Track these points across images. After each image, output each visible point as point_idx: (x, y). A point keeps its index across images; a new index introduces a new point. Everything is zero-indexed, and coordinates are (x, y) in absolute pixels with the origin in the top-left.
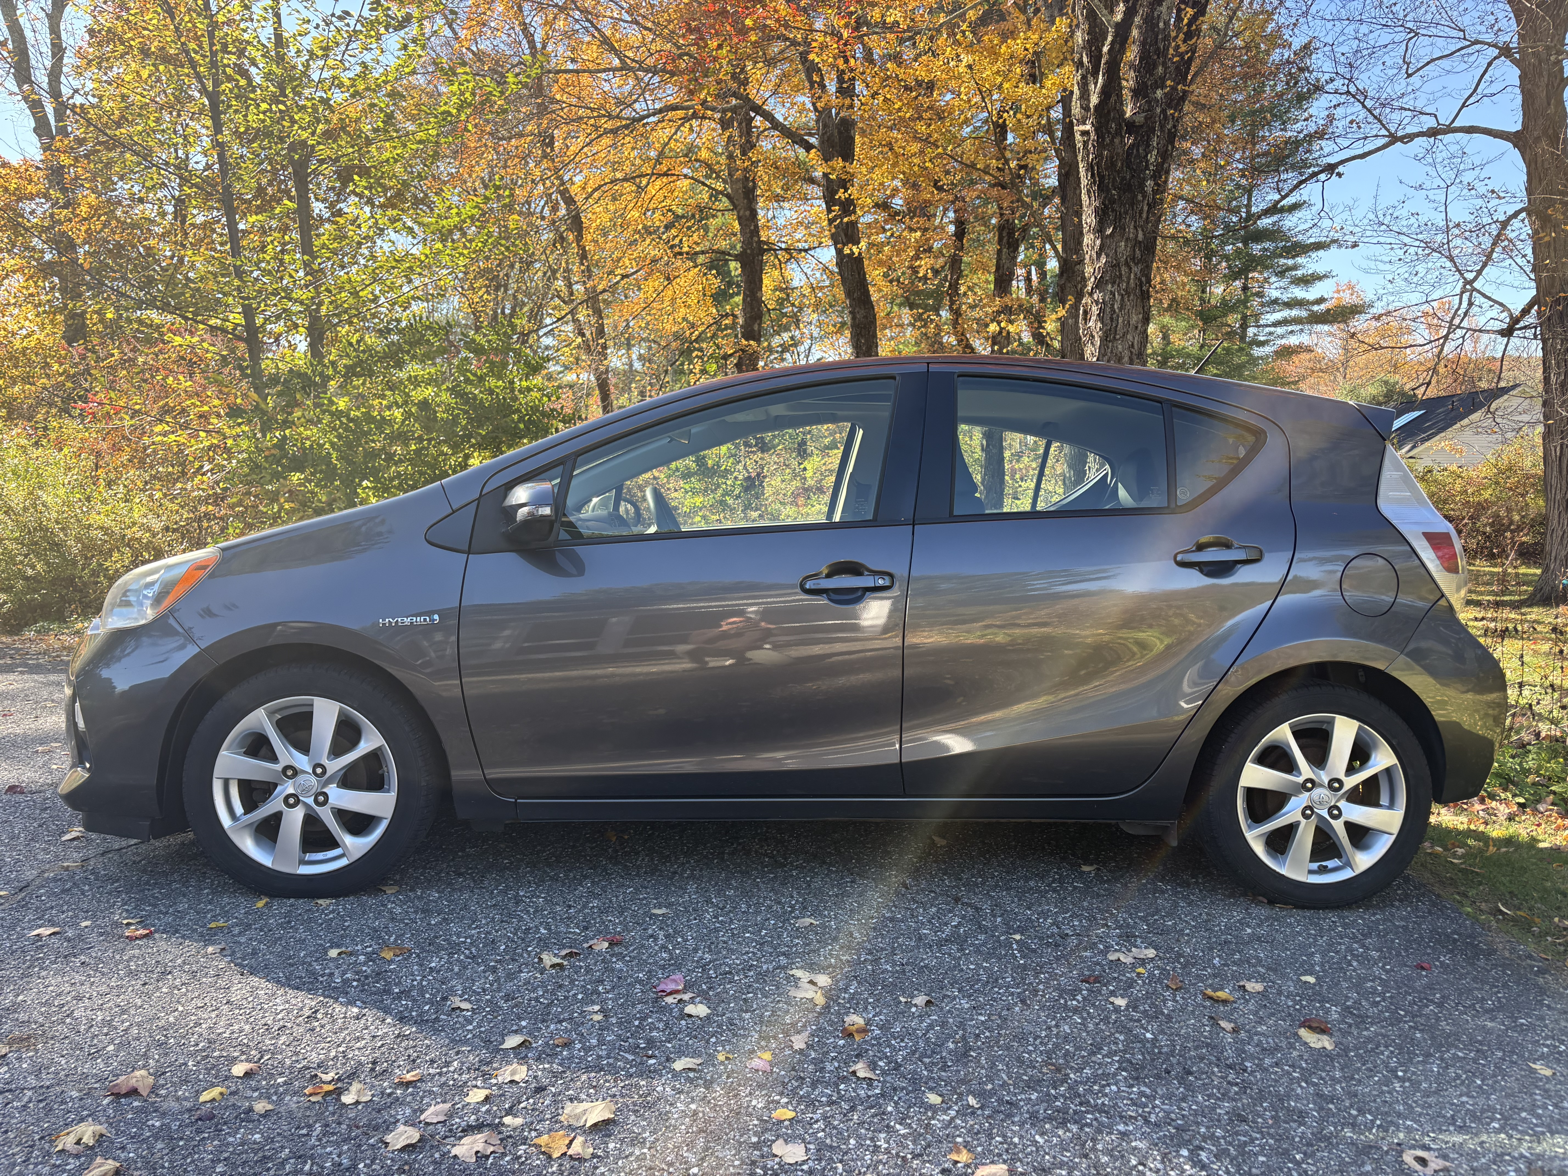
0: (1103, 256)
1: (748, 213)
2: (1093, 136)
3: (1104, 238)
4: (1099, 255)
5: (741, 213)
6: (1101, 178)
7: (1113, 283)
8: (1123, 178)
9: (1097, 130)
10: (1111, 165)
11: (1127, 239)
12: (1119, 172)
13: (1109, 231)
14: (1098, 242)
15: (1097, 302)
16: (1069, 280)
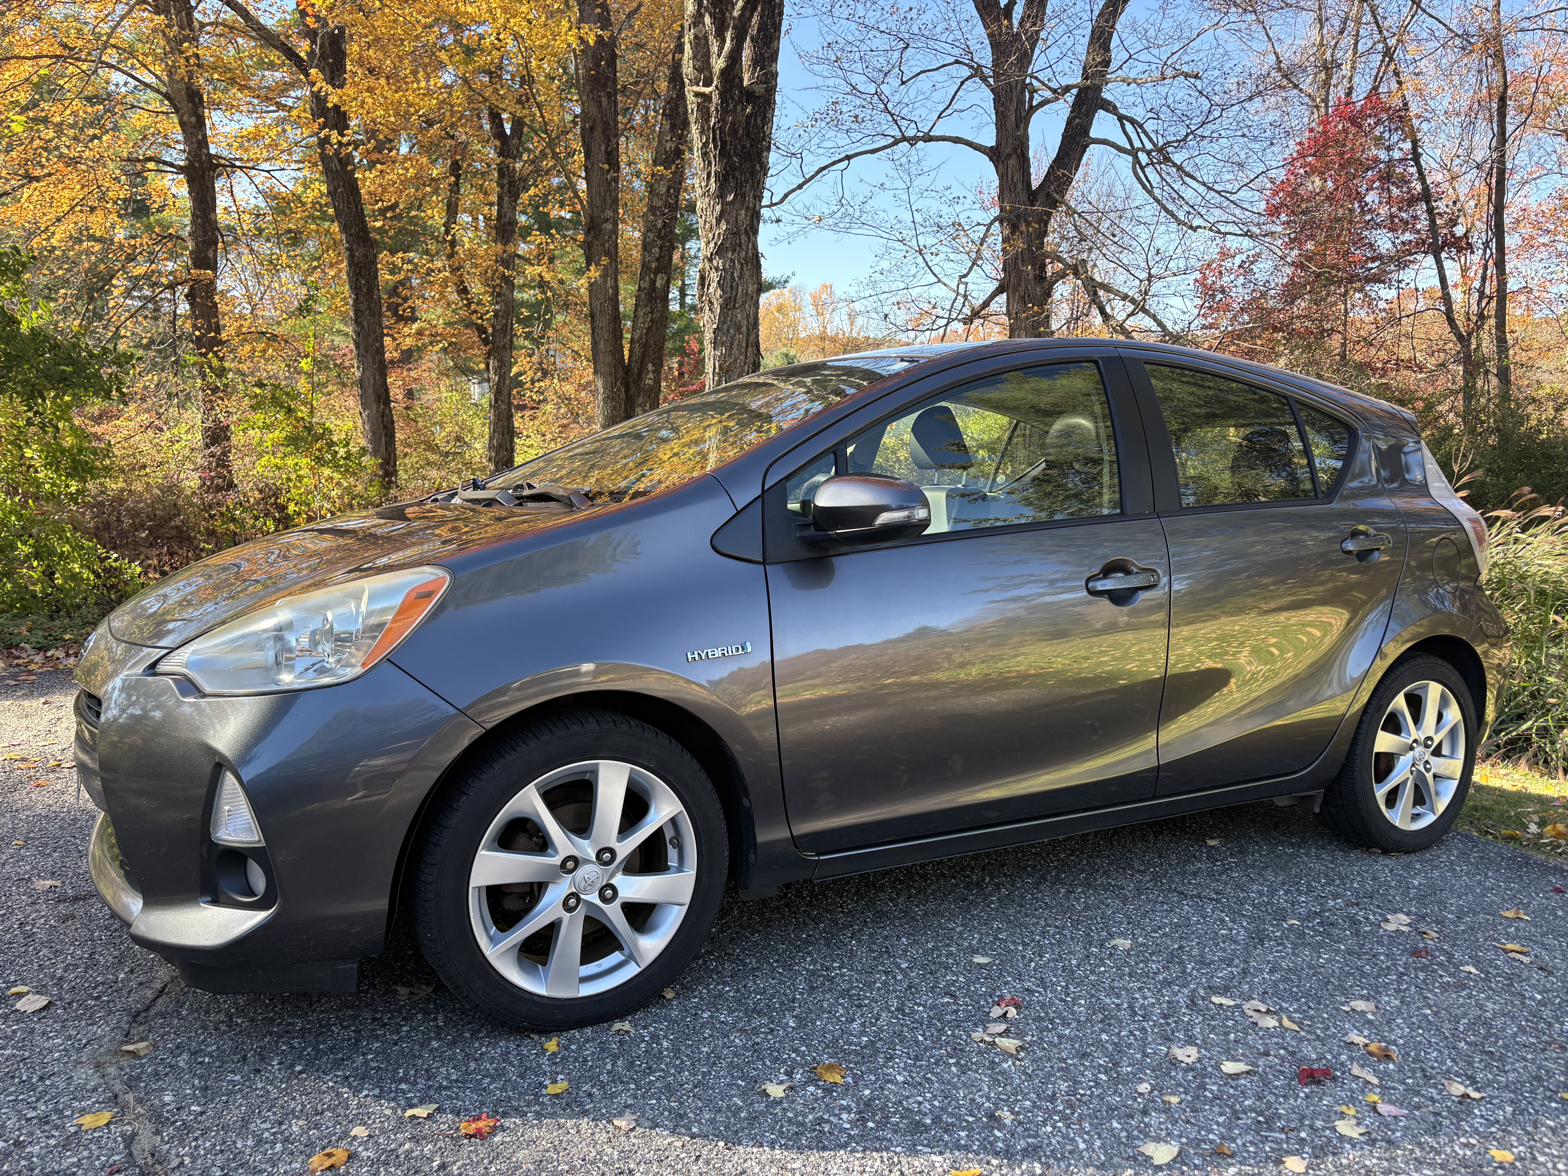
0: (723, 222)
1: (193, 119)
2: (715, 98)
3: (724, 204)
4: (718, 221)
5: (185, 118)
6: (724, 143)
7: (734, 251)
8: (744, 147)
9: (722, 95)
10: (734, 130)
11: (748, 208)
12: (740, 140)
13: (730, 198)
14: (718, 208)
15: (717, 269)
16: (596, 237)
